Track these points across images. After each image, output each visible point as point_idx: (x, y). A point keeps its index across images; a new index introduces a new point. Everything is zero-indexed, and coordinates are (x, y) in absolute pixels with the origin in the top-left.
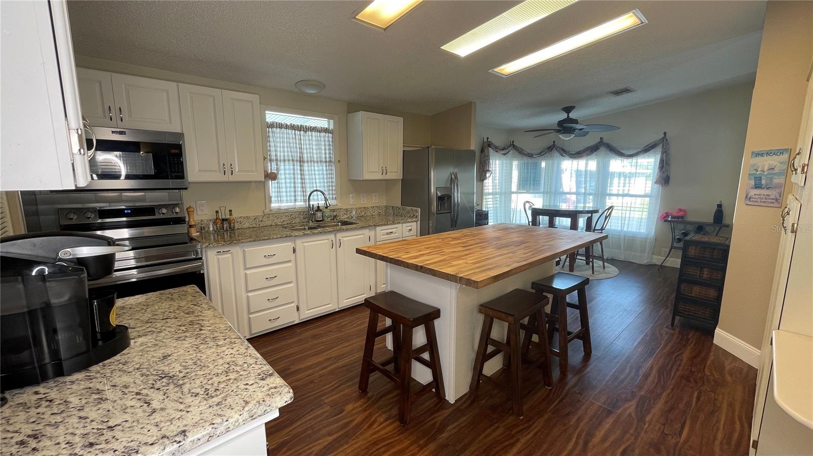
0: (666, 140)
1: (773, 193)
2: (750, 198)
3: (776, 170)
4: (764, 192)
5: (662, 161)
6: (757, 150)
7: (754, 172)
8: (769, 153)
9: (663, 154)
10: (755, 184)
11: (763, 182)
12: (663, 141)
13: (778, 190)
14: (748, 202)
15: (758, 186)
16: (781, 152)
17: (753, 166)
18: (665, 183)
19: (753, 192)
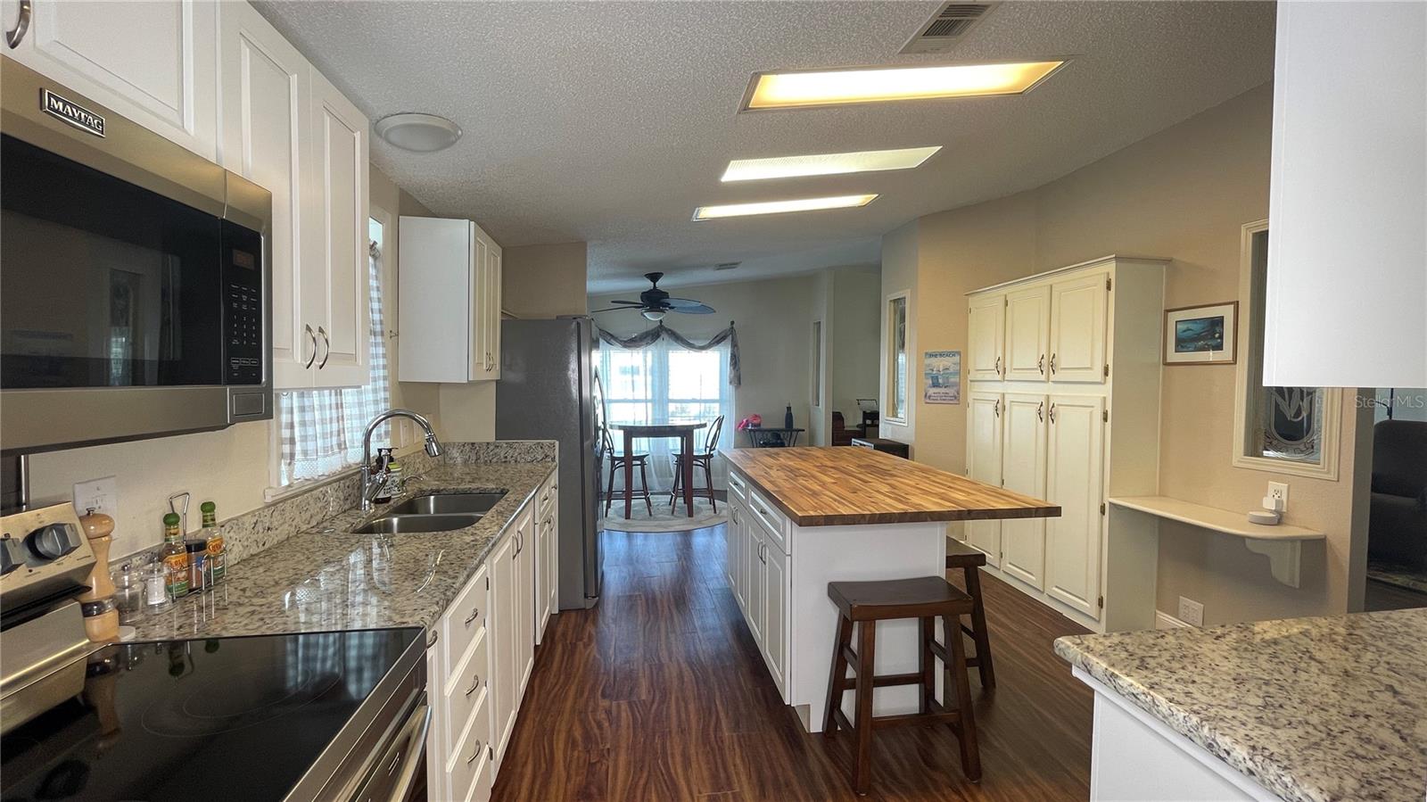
0: (734, 331)
1: (952, 391)
2: (930, 396)
3: (951, 370)
4: (942, 390)
5: (733, 355)
6: (930, 351)
7: (930, 372)
8: (941, 355)
9: (733, 348)
10: (933, 383)
11: (940, 381)
12: (732, 332)
13: (955, 388)
14: (928, 401)
15: (936, 385)
16: (953, 354)
17: (929, 365)
19: (932, 391)
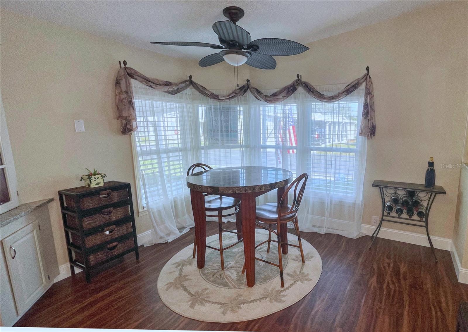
0: (370, 77)
5: (366, 105)
9: (367, 97)
12: (366, 79)
18: (371, 135)
